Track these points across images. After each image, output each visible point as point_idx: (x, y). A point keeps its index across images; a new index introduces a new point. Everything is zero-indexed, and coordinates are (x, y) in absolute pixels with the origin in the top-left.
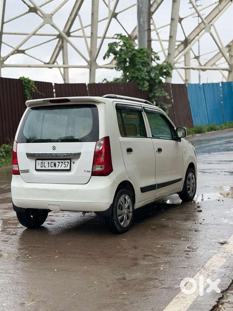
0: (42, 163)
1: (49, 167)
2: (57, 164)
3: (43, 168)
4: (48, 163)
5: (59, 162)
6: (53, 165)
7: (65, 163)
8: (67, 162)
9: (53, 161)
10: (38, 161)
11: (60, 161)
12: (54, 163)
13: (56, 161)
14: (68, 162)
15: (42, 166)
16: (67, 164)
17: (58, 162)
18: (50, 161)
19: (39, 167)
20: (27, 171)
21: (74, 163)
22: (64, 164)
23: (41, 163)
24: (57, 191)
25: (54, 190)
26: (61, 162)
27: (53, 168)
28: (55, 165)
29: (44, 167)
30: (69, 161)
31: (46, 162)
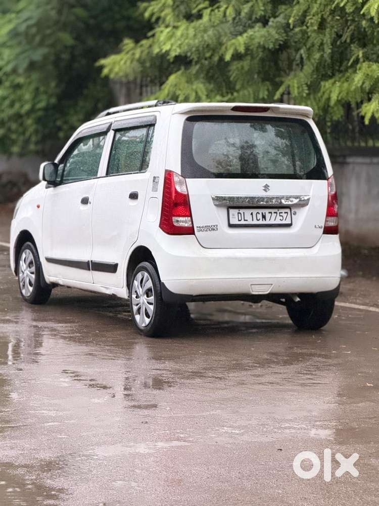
0: (240, 215)
1: (253, 220)
2: (268, 216)
3: (243, 222)
4: (252, 214)
5: (271, 213)
6: (260, 216)
7: (281, 214)
8: (285, 213)
9: (260, 211)
10: (231, 211)
11: (273, 211)
12: (262, 213)
13: (266, 211)
14: (287, 213)
15: (240, 219)
16: (285, 215)
17: (269, 213)
18: (255, 211)
19: (234, 221)
20: (213, 228)
21: (295, 214)
22: (280, 216)
23: (238, 213)
24: (273, 260)
25: (266, 259)
26: (274, 213)
27: (261, 222)
28: (264, 217)
29: (245, 220)
30: (288, 210)
31: (247, 212)
